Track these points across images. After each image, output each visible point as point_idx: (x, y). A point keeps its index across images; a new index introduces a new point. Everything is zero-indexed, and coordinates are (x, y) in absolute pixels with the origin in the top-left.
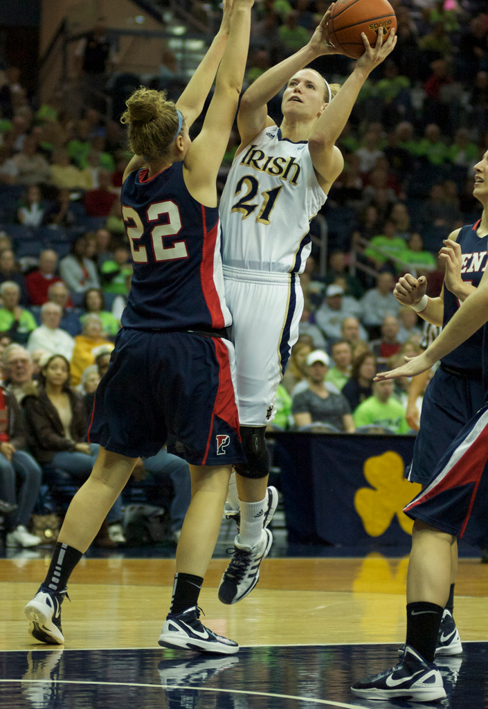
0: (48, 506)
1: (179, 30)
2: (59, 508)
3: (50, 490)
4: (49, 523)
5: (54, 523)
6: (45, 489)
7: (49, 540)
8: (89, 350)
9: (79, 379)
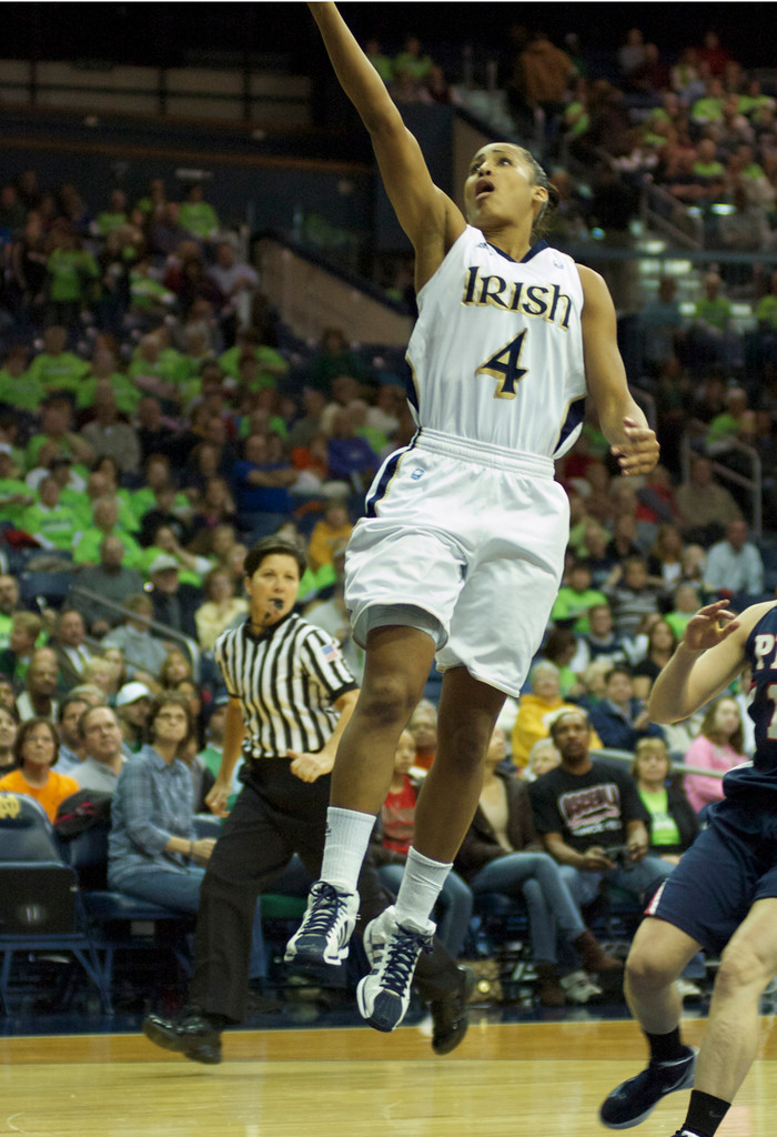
0: (482, 948)
1: (655, 246)
2: (497, 950)
3: (484, 923)
4: (485, 972)
5: (491, 971)
6: (476, 922)
7: (485, 997)
8: (539, 718)
9: (525, 761)
